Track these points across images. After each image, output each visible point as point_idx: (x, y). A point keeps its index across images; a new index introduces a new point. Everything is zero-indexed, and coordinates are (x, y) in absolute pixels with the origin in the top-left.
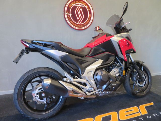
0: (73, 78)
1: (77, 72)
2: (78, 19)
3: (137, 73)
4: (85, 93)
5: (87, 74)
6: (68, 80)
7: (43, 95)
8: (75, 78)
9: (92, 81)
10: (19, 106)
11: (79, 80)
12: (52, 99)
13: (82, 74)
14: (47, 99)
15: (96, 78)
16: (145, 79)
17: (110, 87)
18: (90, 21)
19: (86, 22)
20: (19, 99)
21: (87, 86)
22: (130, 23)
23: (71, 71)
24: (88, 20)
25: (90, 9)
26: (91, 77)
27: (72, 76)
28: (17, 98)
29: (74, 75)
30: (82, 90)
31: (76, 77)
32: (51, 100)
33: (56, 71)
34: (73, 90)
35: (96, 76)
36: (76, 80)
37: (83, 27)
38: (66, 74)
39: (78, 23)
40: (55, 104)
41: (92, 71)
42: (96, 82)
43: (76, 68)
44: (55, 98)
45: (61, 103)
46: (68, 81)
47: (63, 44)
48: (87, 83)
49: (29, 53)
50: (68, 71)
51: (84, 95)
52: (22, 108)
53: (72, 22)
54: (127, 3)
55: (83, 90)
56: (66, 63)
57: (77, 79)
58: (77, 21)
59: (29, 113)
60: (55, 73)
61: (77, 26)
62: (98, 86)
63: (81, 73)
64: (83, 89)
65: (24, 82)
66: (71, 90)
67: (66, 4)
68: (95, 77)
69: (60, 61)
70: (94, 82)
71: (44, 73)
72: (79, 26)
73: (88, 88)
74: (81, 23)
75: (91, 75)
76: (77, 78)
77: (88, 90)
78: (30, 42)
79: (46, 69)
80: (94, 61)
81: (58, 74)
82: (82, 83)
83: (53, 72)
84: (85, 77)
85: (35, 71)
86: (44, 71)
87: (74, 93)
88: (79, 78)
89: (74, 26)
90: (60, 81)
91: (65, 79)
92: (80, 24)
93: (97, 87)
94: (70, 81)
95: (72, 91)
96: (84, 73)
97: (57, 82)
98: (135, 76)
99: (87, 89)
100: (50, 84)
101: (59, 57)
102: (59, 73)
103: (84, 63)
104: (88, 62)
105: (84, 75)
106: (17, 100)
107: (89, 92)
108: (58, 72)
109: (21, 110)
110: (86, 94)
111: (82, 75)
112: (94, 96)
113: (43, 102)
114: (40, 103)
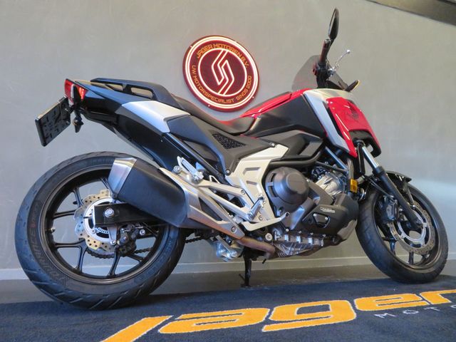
2: (219, 83)
3: (396, 201)
6: (188, 176)
8: (208, 180)
9: (260, 195)
10: (27, 245)
11: (219, 186)
13: (228, 172)
15: (272, 188)
16: (425, 225)
17: (315, 215)
18: (250, 90)
19: (240, 93)
20: (33, 226)
21: (246, 206)
22: (348, 51)
24: (245, 87)
25: (249, 63)
26: (257, 184)
28: (26, 222)
35: (272, 181)
36: (211, 183)
37: (232, 103)
39: (218, 94)
41: (259, 168)
42: (272, 198)
46: (188, 178)
48: (245, 198)
51: (234, 227)
52: (38, 254)
53: (203, 90)
54: (336, 12)
56: (182, 139)
57: (214, 183)
58: (217, 88)
61: (217, 99)
62: (278, 214)
63: (226, 167)
67: (190, 48)
68: (268, 184)
69: (165, 134)
70: (267, 199)
72: (223, 101)
74: (227, 94)
76: (214, 181)
80: (262, 146)
82: (231, 198)
84: (236, 179)
87: (203, 210)
88: (219, 180)
89: (210, 98)
90: (162, 169)
92: (224, 95)
93: (275, 215)
94: (193, 179)
96: (233, 171)
98: (389, 207)
99: (246, 214)
100: (131, 168)
103: (234, 147)
104: (244, 145)
106: (26, 228)
109: (33, 260)
111: (228, 174)
113: (105, 245)
114: (96, 246)
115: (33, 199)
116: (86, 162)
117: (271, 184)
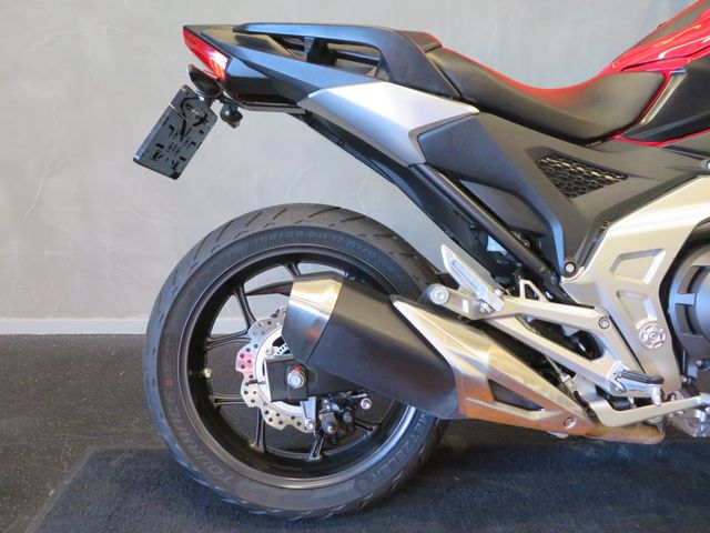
0: (498, 292)
1: (534, 249)
4: (584, 405)
5: (613, 269)
6: (465, 303)
7: (295, 379)
8: (516, 293)
9: (649, 326)
10: (164, 421)
11: (544, 308)
12: (353, 413)
13: (570, 268)
14: (319, 406)
15: (687, 310)
20: (168, 383)
21: (606, 354)
23: (491, 240)
26: (645, 296)
27: (493, 276)
28: (156, 377)
29: (512, 267)
30: (564, 378)
31: (522, 283)
32: (347, 418)
33: (388, 234)
34: (490, 382)
35: (689, 291)
36: (522, 303)
38: (450, 258)
40: (375, 436)
41: (658, 251)
42: (684, 336)
43: (532, 224)
44: (368, 406)
45: (407, 443)
46: (465, 309)
47: (444, 46)
48: (607, 337)
49: (240, 117)
50: (470, 238)
51: (571, 418)
52: (184, 434)
55: (570, 385)
56: (455, 177)
57: (531, 303)
59: (222, 471)
60: (383, 246)
62: (693, 371)
63: (565, 256)
64: (572, 374)
65: (193, 285)
66: (481, 376)
68: (676, 298)
69: (415, 166)
70: (667, 337)
71: (313, 240)
73: (609, 376)
75: (647, 280)
76: (530, 294)
77: (607, 388)
78: (228, 38)
79: (326, 215)
80: (678, 174)
81: (397, 258)
82: (569, 332)
83: (370, 239)
84: (591, 288)
85: (257, 228)
86: (314, 229)
87: (497, 399)
88: (543, 290)
90: (401, 306)
91: (438, 294)
93: (683, 372)
94: (478, 307)
95: (487, 386)
96: (584, 263)
97: (384, 308)
99: (603, 380)
100: (327, 318)
101: (411, 134)
102: (410, 252)
103: (593, 188)
104: (625, 176)
105: (584, 275)
106: (156, 388)
107: (617, 402)
108: (401, 242)
109: (177, 446)
110: (590, 412)
111: (568, 275)
112: (650, 431)
113: (296, 421)
114: (281, 423)
115: (159, 333)
116: (246, 244)
117: (687, 299)
